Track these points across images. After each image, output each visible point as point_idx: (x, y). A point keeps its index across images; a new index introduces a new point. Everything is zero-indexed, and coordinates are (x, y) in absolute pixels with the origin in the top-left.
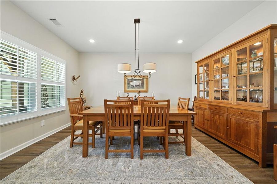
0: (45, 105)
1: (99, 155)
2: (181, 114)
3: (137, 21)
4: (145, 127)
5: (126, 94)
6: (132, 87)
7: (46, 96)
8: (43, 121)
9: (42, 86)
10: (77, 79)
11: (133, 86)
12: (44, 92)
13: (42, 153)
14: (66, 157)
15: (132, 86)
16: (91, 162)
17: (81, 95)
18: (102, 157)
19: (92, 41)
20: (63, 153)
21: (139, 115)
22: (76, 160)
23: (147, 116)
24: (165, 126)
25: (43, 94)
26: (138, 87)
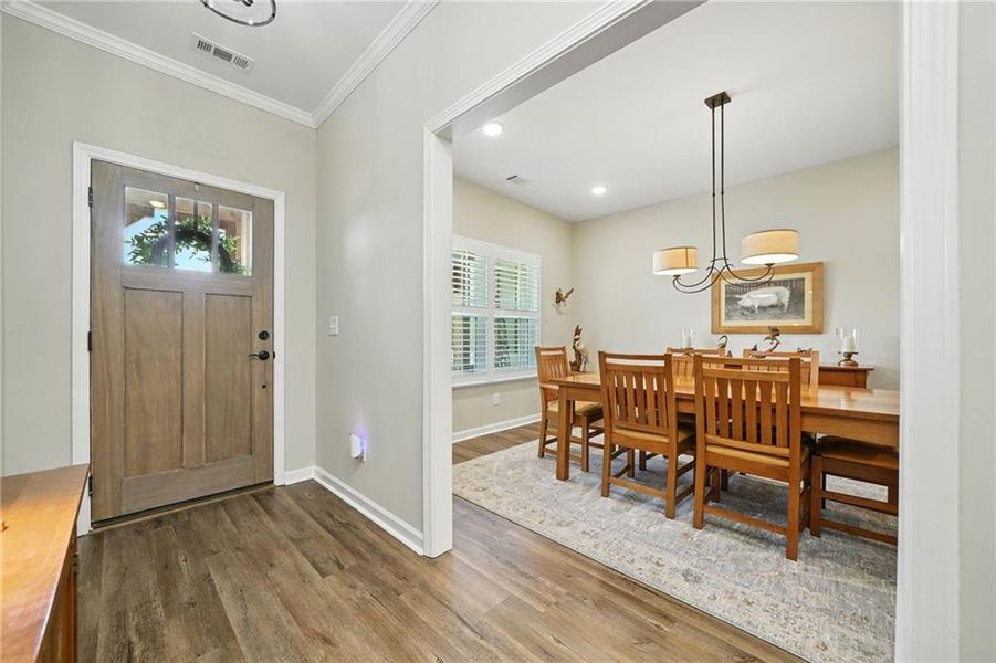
0: (501, 362)
1: (592, 485)
2: (856, 413)
4: (711, 437)
5: (717, 340)
6: (746, 312)
7: (505, 343)
8: (497, 395)
9: (498, 320)
10: (566, 297)
11: (751, 310)
12: (502, 334)
13: (492, 452)
14: (528, 468)
16: (569, 490)
17: (576, 340)
18: (596, 491)
19: (599, 191)
20: (523, 462)
21: (690, 400)
22: (543, 479)
23: (717, 404)
24: (788, 446)
25: (500, 337)
26: (777, 311)
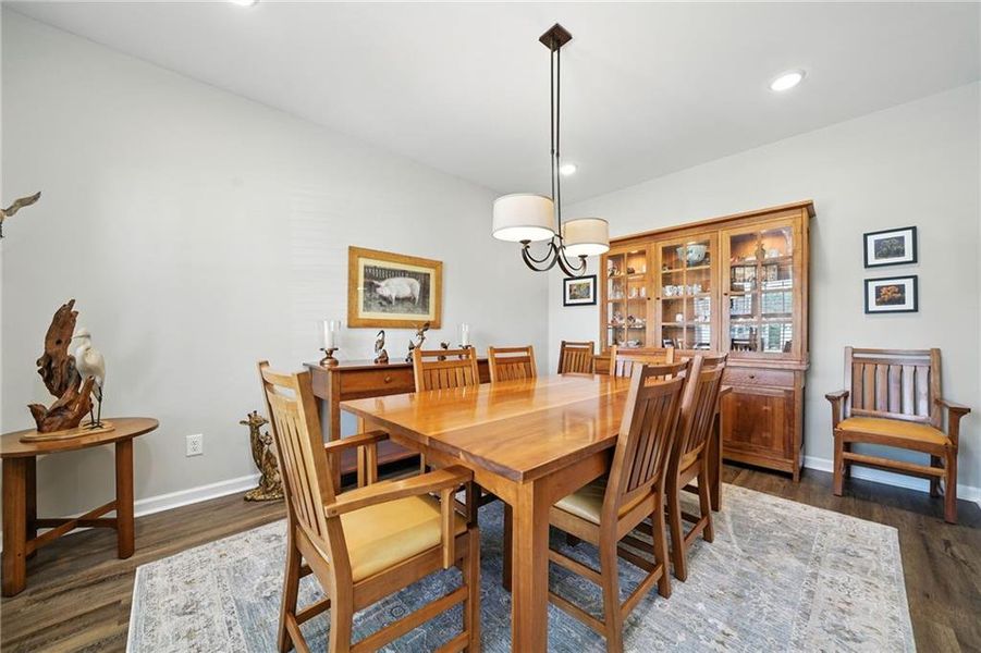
3: (556, 38)
6: (384, 303)
10: (9, 211)
15: (385, 299)
26: (407, 304)
